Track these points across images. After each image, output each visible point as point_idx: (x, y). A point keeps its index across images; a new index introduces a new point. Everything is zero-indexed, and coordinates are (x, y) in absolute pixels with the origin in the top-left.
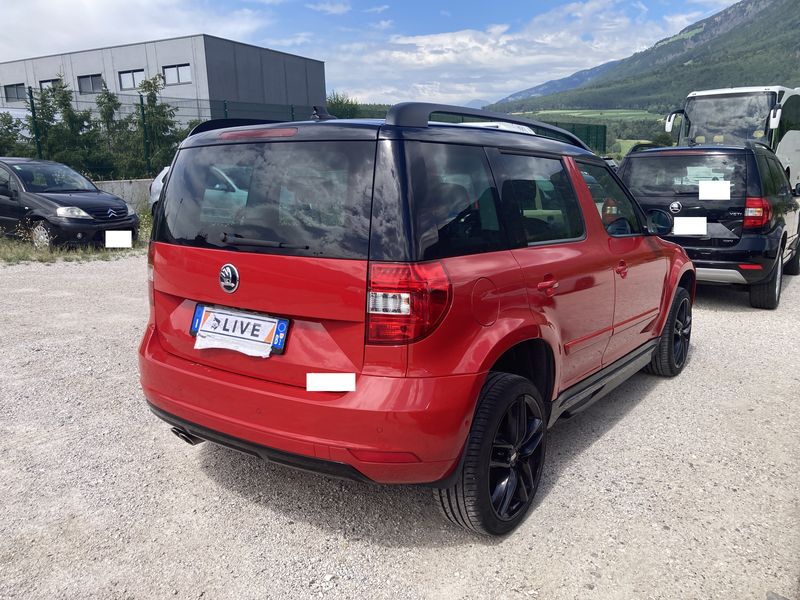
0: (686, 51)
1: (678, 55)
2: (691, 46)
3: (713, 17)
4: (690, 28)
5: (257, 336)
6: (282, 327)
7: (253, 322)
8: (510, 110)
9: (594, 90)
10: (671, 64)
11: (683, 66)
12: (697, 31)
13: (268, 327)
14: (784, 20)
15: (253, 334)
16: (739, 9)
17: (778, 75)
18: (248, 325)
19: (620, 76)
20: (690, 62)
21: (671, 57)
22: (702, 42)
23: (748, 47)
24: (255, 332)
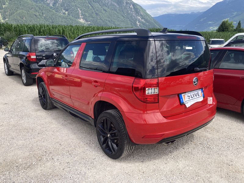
13: (200, 92)
15: (198, 96)
18: (196, 94)
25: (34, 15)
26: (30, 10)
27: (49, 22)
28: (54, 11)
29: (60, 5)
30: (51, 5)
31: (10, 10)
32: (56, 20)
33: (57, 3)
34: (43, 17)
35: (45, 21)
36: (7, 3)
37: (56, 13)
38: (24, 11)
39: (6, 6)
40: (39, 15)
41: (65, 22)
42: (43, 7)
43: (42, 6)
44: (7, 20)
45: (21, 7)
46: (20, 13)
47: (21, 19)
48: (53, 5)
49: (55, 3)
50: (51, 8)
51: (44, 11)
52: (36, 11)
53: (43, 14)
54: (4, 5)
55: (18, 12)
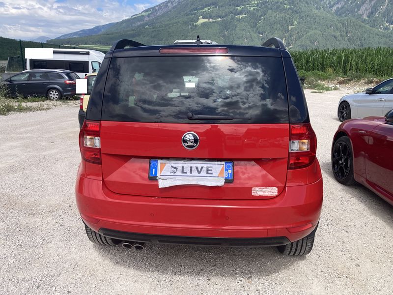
0: (145, 21)
1: (142, 23)
2: (147, 19)
3: (155, 7)
4: (146, 11)
5: (212, 174)
6: (229, 167)
7: (205, 166)
8: (63, 43)
9: (105, 36)
10: (139, 26)
11: (144, 28)
12: (149, 12)
13: (218, 168)
14: (183, 11)
15: (208, 173)
16: (165, 4)
17: (183, 36)
18: (202, 168)
19: (117, 30)
20: (147, 27)
21: (139, 23)
22: (151, 18)
23: (170, 22)
24: (209, 172)
25: (333, 36)
26: (327, 29)
27: (355, 45)
28: (367, 26)
29: (380, 16)
30: (365, 17)
31: (298, 32)
32: (370, 40)
33: (376, 12)
34: (346, 39)
35: (349, 45)
36: (295, 23)
37: (371, 28)
38: (318, 31)
39: (293, 27)
40: (341, 35)
41: (385, 43)
42: (349, 22)
43: (349, 20)
44: (291, 46)
45: (314, 27)
46: (311, 35)
47: (311, 45)
48: (368, 17)
49: (372, 13)
50: (363, 22)
51: (349, 29)
52: (337, 29)
53: (347, 33)
54: (291, 25)
55: (309, 34)
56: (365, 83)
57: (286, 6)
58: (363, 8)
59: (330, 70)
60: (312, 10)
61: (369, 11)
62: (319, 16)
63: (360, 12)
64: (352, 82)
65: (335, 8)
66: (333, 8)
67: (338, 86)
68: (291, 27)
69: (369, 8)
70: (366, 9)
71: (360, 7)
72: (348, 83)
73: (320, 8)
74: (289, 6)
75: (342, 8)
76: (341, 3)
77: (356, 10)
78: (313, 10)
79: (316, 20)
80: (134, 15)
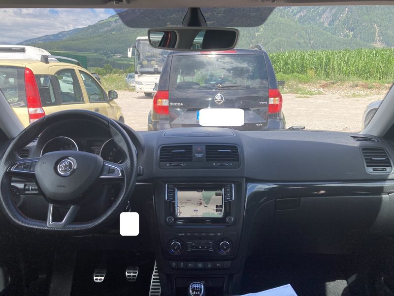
0: (112, 27)
1: (109, 28)
2: (114, 25)
4: (113, 16)
10: (106, 32)
11: (111, 34)
19: (83, 36)
20: (114, 32)
21: (106, 29)
25: (297, 42)
26: (291, 36)
28: (329, 33)
29: (340, 23)
30: (326, 25)
31: (264, 39)
32: (331, 47)
33: (337, 20)
34: (309, 46)
36: (262, 30)
37: (333, 36)
38: (283, 38)
39: (259, 33)
40: (305, 42)
42: (312, 30)
43: (311, 28)
45: (279, 33)
46: (277, 41)
48: (330, 25)
49: (333, 21)
50: (324, 30)
51: (312, 36)
52: (301, 36)
53: (310, 40)
54: (258, 32)
55: (275, 40)
56: (350, 87)
57: (252, 14)
58: (324, 16)
59: (311, 73)
60: (276, 17)
61: (330, 19)
62: (284, 24)
63: (322, 20)
64: (335, 85)
65: (298, 16)
66: (297, 16)
67: (321, 90)
68: (258, 33)
69: (330, 17)
70: (327, 17)
71: (322, 15)
72: (332, 87)
73: (284, 16)
74: (255, 14)
75: (304, 16)
76: (303, 12)
77: (318, 18)
78: (278, 18)
79: (281, 27)
80: (101, 21)
